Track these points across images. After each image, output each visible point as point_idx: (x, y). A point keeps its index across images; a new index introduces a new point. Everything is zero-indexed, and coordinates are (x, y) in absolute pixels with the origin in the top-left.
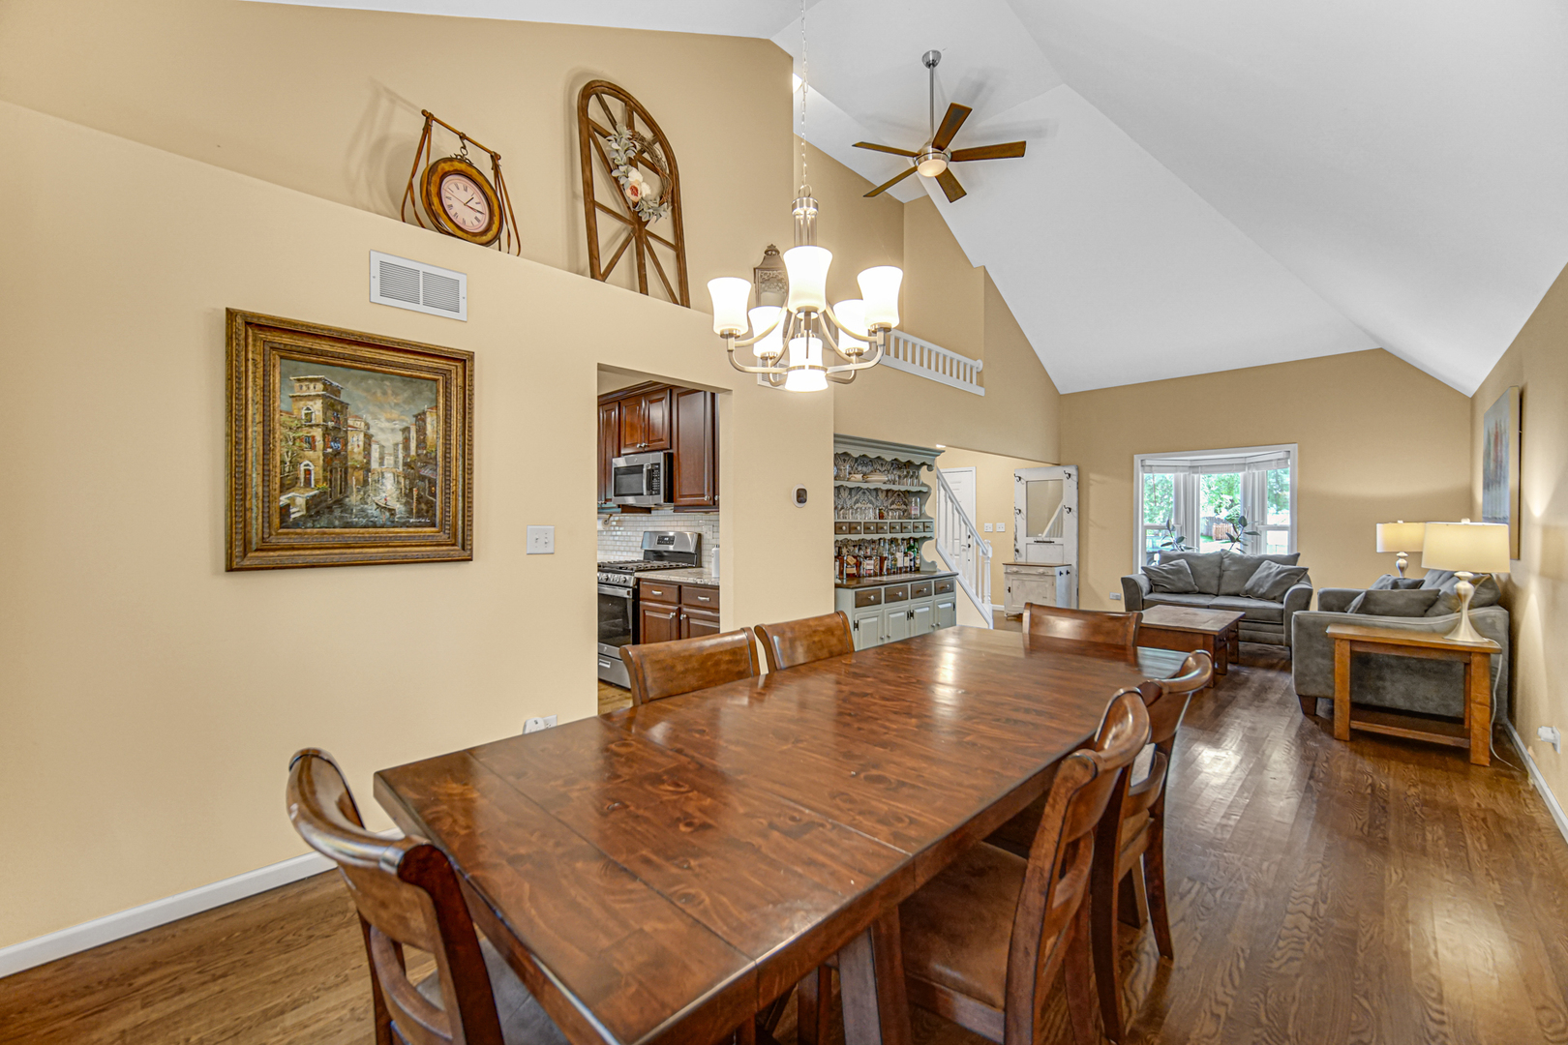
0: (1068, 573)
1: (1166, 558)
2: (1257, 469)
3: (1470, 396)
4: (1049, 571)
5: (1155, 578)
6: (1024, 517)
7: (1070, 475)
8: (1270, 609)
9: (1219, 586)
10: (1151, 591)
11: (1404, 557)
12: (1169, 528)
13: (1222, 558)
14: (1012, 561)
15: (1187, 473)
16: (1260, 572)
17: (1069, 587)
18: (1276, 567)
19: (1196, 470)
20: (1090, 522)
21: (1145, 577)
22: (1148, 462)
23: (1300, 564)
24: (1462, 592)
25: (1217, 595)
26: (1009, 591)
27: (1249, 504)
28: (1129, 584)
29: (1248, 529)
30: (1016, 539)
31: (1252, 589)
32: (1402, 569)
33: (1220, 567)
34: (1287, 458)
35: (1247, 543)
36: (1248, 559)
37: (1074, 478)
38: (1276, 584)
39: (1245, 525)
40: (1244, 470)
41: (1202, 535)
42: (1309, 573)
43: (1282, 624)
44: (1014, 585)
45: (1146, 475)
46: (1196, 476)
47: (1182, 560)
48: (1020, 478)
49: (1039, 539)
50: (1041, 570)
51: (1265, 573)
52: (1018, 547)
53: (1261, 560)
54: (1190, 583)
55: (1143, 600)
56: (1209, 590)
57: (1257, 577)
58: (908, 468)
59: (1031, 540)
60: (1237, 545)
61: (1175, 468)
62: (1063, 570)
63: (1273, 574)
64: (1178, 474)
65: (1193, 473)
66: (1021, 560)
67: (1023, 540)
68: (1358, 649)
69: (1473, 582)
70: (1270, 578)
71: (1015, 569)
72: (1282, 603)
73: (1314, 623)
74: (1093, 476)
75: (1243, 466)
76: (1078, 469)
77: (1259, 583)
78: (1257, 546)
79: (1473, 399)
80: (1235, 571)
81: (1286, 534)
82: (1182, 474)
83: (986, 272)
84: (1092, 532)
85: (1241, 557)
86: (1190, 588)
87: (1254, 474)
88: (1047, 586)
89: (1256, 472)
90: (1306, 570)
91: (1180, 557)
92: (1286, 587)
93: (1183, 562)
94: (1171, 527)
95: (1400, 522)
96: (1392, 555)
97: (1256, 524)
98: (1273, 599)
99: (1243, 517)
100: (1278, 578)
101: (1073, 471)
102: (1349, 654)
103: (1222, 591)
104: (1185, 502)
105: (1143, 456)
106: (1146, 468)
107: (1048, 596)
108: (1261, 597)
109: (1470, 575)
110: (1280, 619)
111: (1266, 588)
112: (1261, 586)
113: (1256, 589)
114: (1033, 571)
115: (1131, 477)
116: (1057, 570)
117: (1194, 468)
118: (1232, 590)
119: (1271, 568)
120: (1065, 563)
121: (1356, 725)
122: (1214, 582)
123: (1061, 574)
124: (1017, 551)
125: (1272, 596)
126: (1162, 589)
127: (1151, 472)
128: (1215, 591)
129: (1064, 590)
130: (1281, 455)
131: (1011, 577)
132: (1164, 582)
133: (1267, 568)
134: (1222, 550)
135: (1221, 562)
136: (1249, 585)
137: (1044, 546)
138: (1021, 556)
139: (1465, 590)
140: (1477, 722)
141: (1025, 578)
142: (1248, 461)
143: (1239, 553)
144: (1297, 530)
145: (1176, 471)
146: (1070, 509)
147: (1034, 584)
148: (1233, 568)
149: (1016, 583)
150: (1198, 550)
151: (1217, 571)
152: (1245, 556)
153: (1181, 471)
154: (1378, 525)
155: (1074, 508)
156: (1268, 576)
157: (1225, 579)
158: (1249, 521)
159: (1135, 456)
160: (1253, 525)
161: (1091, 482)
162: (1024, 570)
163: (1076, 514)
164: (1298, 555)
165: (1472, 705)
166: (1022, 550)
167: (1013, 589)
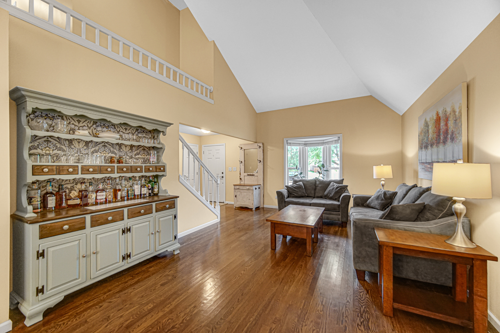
0: (259, 188)
1: (295, 182)
2: (328, 145)
3: (401, 115)
4: (251, 188)
5: (290, 191)
6: (243, 165)
7: (260, 147)
8: (335, 205)
9: (315, 193)
10: (288, 197)
11: (383, 180)
12: (297, 169)
13: (316, 181)
14: (238, 183)
15: (303, 146)
16: (330, 187)
17: (260, 194)
18: (336, 185)
19: (306, 145)
20: (268, 167)
21: (286, 190)
22: (289, 142)
23: (345, 183)
24: (459, 211)
25: (314, 198)
26: (236, 196)
27: (325, 159)
28: (280, 194)
29: (325, 169)
30: (240, 174)
31: (327, 195)
32: (383, 185)
33: (315, 185)
34: (339, 140)
35: (325, 174)
36: (325, 182)
37: (262, 148)
38: (336, 193)
39: (324, 167)
40: (323, 145)
41: (309, 171)
42: (348, 188)
43: (339, 211)
44: (238, 194)
45: (288, 147)
46: (307, 148)
47: (301, 182)
48: (242, 148)
49: (249, 174)
50: (248, 187)
51: (332, 188)
52: (241, 177)
53: (330, 182)
54: (304, 193)
55: (285, 201)
56: (311, 195)
57: (329, 189)
58: (155, 133)
59: (246, 174)
60: (321, 175)
61: (299, 144)
62: (257, 187)
63: (335, 188)
64: (300, 146)
65: (306, 146)
66: (242, 183)
67: (243, 174)
68: (398, 252)
69: (464, 203)
70: (334, 190)
71: (238, 187)
72: (339, 201)
73: (365, 226)
74: (269, 147)
75: (323, 143)
76: (263, 144)
77: (330, 192)
78: (328, 176)
79: (403, 116)
80: (320, 187)
81: (338, 170)
82: (302, 147)
83: (215, 44)
84: (269, 171)
85: (323, 181)
86: (304, 195)
87: (327, 147)
88: (250, 194)
89: (327, 146)
90: (347, 186)
91: (300, 181)
92: (340, 194)
93: (301, 183)
94: (298, 168)
95: (382, 165)
96: (379, 180)
97: (328, 167)
98: (335, 200)
99: (323, 164)
100: (337, 190)
101: (261, 145)
102: (392, 256)
103: (316, 196)
104: (303, 157)
105: (287, 139)
106: (288, 144)
107: (251, 199)
108: (331, 199)
109: (463, 199)
110: (338, 209)
111: (332, 195)
112: (331, 194)
113: (329, 195)
114: (245, 188)
115: (283, 148)
116: (254, 187)
117: (306, 144)
118: (320, 195)
119: (334, 186)
120: (259, 184)
121: (396, 305)
122: (313, 192)
123: (256, 189)
124: (241, 179)
125: (335, 198)
126: (293, 196)
127: (290, 145)
128: (313, 195)
129: (257, 196)
130: (336, 139)
131: (237, 191)
132: (294, 192)
133: (332, 186)
134: (316, 178)
135: (316, 183)
136: (326, 193)
137: (251, 177)
138: (242, 181)
139: (460, 209)
140: (478, 310)
141: (242, 191)
142: (325, 141)
143: (322, 179)
144: (343, 169)
145: (299, 146)
146: (260, 161)
147: (245, 194)
148: (320, 186)
149: (238, 193)
150: (308, 178)
151: (314, 187)
152: (324, 180)
153: (301, 146)
154: (374, 167)
155: (262, 161)
156: (333, 189)
157: (317, 190)
158: (325, 166)
159: (284, 139)
160: (326, 167)
161: (268, 150)
162: (241, 187)
163: (262, 163)
164: (343, 179)
165: (475, 297)
166: (243, 179)
167: (237, 196)
